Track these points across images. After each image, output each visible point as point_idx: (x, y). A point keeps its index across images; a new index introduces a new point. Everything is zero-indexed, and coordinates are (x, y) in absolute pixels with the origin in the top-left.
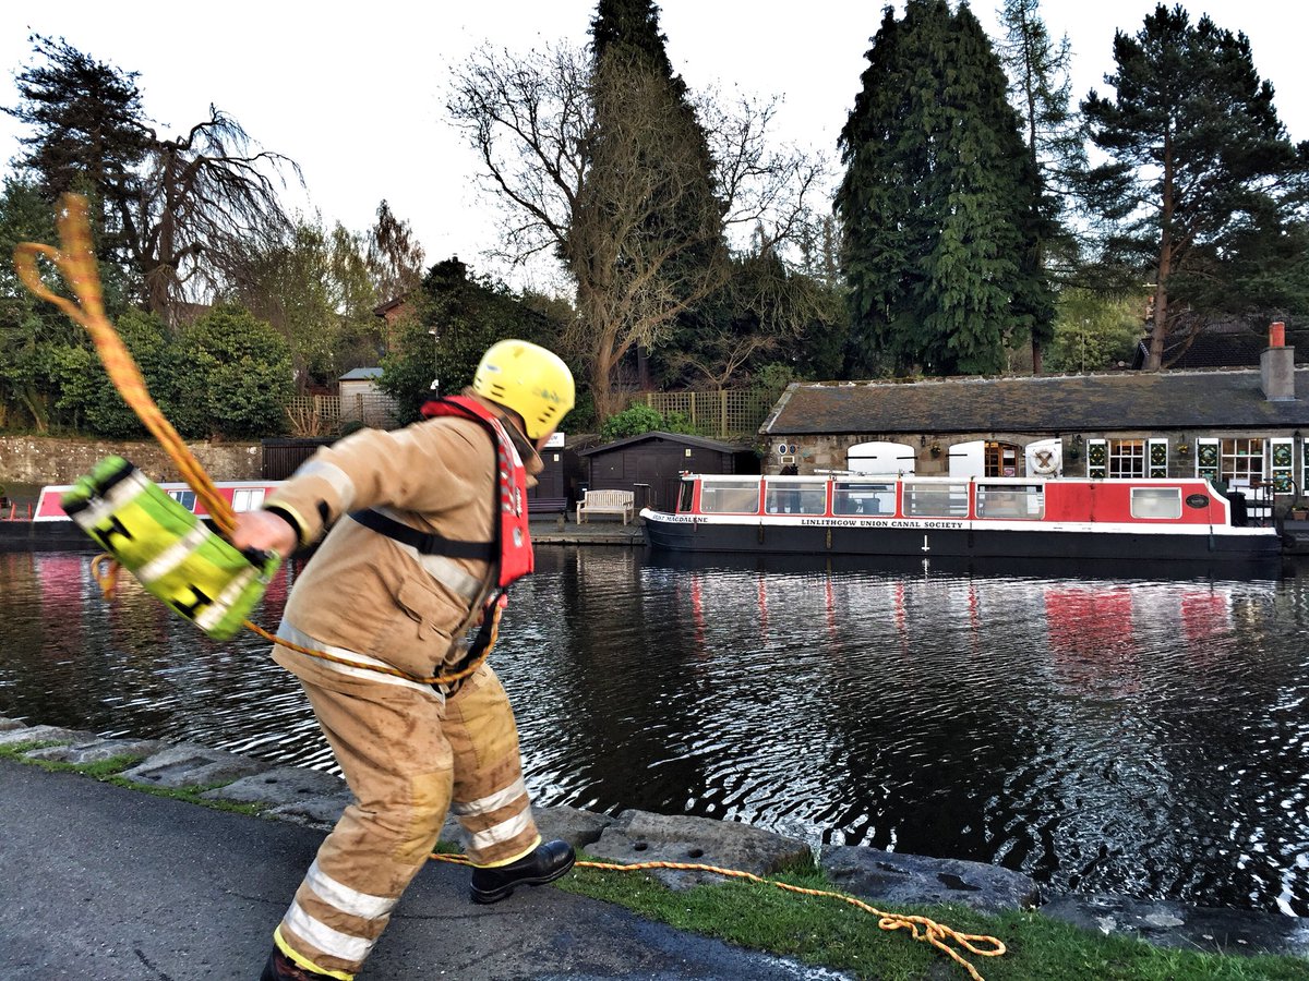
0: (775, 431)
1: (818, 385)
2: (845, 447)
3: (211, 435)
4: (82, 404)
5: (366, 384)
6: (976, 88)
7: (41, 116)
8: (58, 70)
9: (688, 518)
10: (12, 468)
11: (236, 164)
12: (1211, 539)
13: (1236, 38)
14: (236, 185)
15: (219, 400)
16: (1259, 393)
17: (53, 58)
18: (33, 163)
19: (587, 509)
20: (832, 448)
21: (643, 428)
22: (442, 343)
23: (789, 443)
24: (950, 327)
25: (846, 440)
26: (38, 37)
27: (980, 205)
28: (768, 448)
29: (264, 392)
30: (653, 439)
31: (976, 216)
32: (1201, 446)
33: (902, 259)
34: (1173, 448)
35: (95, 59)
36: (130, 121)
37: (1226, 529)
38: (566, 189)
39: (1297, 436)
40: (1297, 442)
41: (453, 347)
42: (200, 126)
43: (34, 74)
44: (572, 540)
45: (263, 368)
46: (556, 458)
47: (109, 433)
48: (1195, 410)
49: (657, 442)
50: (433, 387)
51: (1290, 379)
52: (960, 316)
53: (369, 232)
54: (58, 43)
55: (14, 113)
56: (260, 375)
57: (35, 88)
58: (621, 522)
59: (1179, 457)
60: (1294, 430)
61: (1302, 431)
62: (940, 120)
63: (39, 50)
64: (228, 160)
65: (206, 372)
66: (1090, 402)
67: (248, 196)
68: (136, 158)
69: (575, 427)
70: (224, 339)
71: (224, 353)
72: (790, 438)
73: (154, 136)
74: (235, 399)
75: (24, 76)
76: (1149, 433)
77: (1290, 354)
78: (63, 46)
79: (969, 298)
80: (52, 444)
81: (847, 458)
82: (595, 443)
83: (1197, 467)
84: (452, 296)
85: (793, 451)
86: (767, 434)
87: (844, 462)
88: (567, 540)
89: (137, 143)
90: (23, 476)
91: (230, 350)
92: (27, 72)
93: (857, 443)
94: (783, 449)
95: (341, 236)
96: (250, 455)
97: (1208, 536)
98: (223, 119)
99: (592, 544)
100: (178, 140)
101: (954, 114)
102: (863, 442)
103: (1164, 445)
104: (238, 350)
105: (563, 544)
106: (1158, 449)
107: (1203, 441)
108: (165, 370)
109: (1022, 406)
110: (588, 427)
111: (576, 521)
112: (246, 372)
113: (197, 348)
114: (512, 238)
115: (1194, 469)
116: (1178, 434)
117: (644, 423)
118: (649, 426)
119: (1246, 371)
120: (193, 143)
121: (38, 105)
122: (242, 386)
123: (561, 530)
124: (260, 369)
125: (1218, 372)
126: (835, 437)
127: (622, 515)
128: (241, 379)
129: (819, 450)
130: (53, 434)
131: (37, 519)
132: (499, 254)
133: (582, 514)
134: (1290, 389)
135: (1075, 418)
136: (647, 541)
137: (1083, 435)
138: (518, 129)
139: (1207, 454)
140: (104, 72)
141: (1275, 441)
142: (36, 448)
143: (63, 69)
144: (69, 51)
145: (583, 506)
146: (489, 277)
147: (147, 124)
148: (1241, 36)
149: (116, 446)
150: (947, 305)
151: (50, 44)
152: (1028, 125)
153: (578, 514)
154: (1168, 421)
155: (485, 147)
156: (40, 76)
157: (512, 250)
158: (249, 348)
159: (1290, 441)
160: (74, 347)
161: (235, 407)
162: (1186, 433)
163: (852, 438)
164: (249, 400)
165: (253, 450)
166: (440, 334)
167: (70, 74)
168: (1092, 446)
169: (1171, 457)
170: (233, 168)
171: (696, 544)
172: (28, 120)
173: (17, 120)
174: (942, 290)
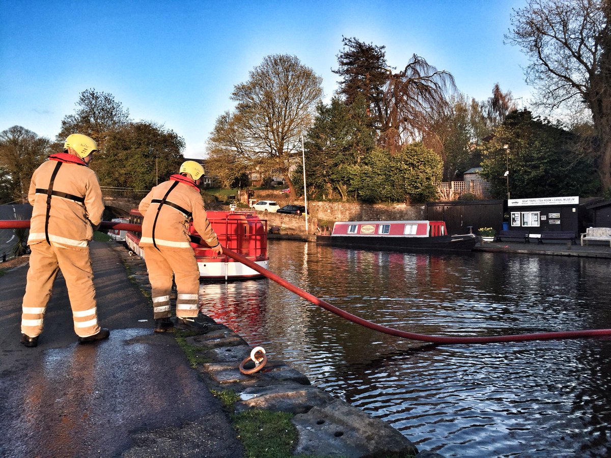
3: (406, 201)
4: (358, 189)
5: (475, 175)
7: (347, 72)
8: (354, 52)
10: (334, 215)
11: (424, 79)
14: (424, 89)
15: (410, 185)
17: (351, 47)
18: (344, 91)
19: (587, 238)
22: (512, 153)
26: (346, 39)
29: (428, 181)
35: (367, 44)
36: (381, 68)
38: (585, 65)
41: (518, 154)
42: (409, 65)
43: (345, 54)
44: (575, 254)
45: (428, 170)
46: (574, 210)
47: (367, 201)
50: (505, 175)
53: (489, 102)
54: (353, 40)
55: (337, 72)
56: (427, 173)
57: (345, 61)
58: (608, 245)
63: (346, 44)
64: (421, 78)
65: (405, 173)
67: (430, 93)
68: (383, 83)
69: (588, 193)
70: (413, 158)
71: (412, 164)
73: (391, 73)
74: (416, 184)
75: (341, 56)
78: (355, 41)
80: (347, 205)
82: (600, 201)
84: (518, 128)
88: (571, 254)
89: (384, 77)
90: (337, 218)
91: (415, 162)
92: (342, 54)
95: (475, 105)
96: (422, 209)
98: (419, 61)
99: (586, 257)
100: (400, 73)
104: (418, 162)
105: (569, 256)
108: (388, 173)
110: (596, 193)
111: (580, 244)
112: (421, 172)
113: (401, 163)
114: (550, 95)
120: (407, 73)
121: (345, 68)
122: (418, 178)
123: (569, 249)
124: (427, 171)
127: (609, 242)
128: (418, 175)
130: (348, 201)
131: (333, 235)
132: (543, 104)
133: (584, 240)
138: (556, 37)
140: (370, 49)
142: (342, 207)
143: (355, 51)
144: (357, 43)
145: (585, 236)
146: (540, 117)
147: (387, 68)
149: (370, 206)
151: (350, 41)
153: (582, 240)
155: (539, 50)
156: (347, 55)
157: (551, 101)
158: (423, 161)
160: (355, 165)
161: (417, 188)
164: (421, 184)
165: (423, 207)
166: (510, 148)
167: (358, 52)
170: (423, 82)
172: (342, 74)
173: (338, 75)
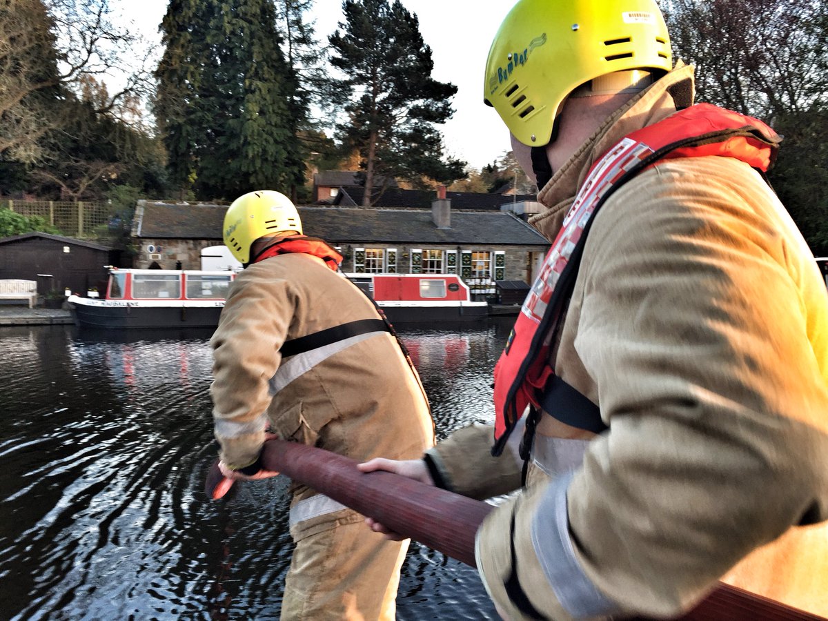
0: (144, 235)
1: (160, 203)
2: (199, 248)
6: (258, 11)
9: (122, 303)
12: (462, 309)
13: (412, 16)
16: (432, 224)
20: (190, 249)
21: (11, 228)
23: (156, 245)
24: (252, 169)
25: (200, 244)
27: (269, 91)
28: (140, 248)
30: (34, 238)
31: (268, 97)
32: (414, 254)
33: (210, 119)
34: (400, 255)
37: (468, 303)
39: (459, 249)
40: (459, 252)
48: (406, 232)
49: (38, 240)
51: (448, 217)
52: (258, 163)
58: (27, 306)
59: (402, 260)
60: (456, 246)
61: (461, 246)
62: (236, 27)
66: (347, 225)
72: (157, 241)
76: (387, 245)
77: (448, 203)
79: (265, 151)
81: (201, 256)
83: (411, 266)
85: (159, 250)
86: (138, 237)
87: (199, 259)
93: (208, 246)
94: (151, 249)
97: (459, 308)
99: (13, 325)
101: (245, 25)
102: (213, 245)
103: (394, 253)
106: (392, 255)
107: (415, 251)
109: (310, 226)
115: (409, 267)
116: (402, 246)
117: (10, 224)
118: (16, 227)
119: (419, 211)
125: (405, 211)
126: (191, 242)
127: (27, 300)
129: (180, 251)
134: (448, 223)
135: (344, 235)
136: (76, 321)
137: (352, 245)
139: (416, 258)
141: (449, 251)
148: (415, 15)
150: (251, 155)
152: (287, 42)
154: (395, 239)
159: (455, 251)
162: (406, 246)
163: (204, 242)
168: (357, 252)
169: (399, 260)
171: (130, 323)
174: (246, 143)
